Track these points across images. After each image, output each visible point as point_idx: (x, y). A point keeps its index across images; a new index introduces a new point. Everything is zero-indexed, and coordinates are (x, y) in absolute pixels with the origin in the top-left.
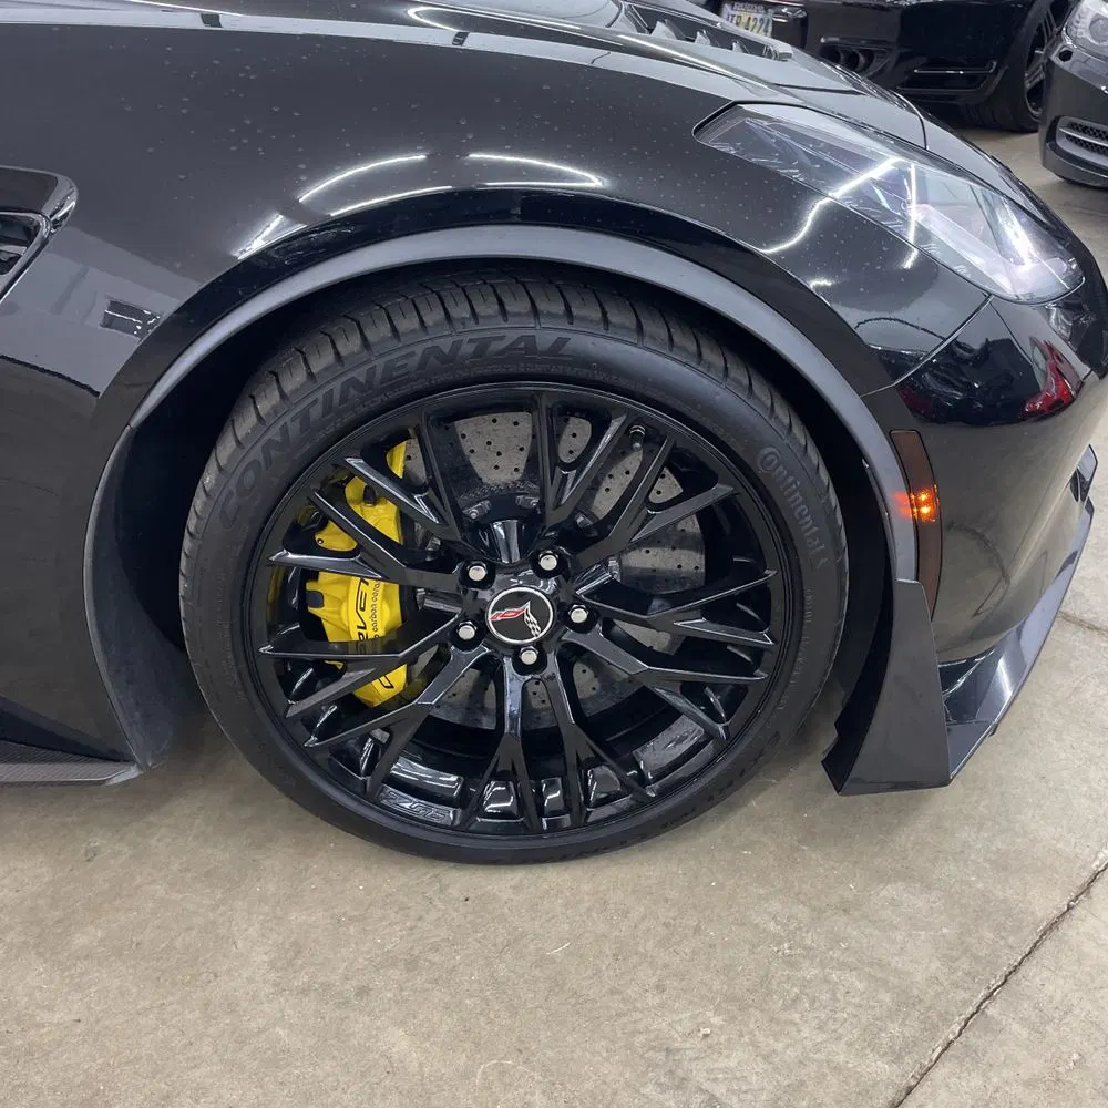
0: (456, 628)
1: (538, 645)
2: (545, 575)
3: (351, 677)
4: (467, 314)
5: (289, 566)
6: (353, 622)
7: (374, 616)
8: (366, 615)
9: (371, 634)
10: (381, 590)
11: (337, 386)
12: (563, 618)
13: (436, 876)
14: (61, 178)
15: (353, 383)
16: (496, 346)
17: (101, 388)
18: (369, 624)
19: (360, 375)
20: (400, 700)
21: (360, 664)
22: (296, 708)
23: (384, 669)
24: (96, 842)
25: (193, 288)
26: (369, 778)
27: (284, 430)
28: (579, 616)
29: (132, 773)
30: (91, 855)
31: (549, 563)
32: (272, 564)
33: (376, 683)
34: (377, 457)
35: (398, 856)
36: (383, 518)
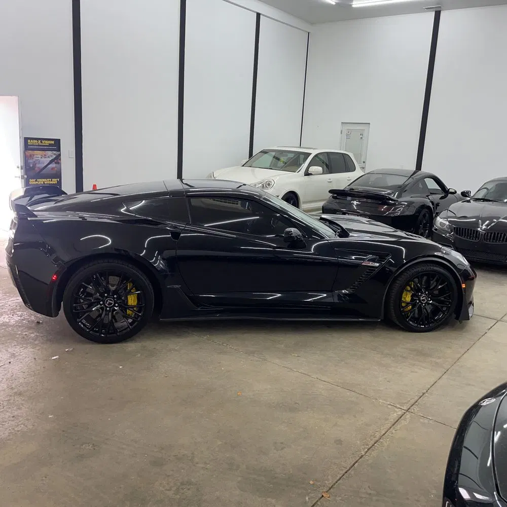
2: (426, 294)
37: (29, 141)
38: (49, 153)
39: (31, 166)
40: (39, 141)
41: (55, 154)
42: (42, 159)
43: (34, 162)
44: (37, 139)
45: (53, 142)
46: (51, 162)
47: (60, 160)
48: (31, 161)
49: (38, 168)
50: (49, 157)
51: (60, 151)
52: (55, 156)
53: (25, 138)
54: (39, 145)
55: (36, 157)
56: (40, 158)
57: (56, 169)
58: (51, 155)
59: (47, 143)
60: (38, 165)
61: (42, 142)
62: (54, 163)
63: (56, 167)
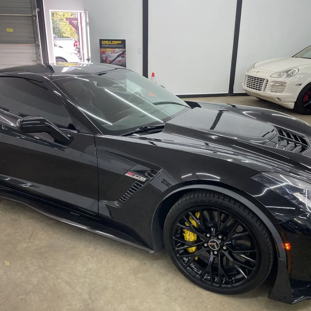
0: (204, 243)
1: (217, 251)
2: (219, 239)
3: (186, 246)
4: (208, 196)
5: (179, 226)
6: (188, 238)
7: (191, 238)
8: (190, 237)
9: (190, 241)
10: (192, 234)
11: (189, 202)
12: (221, 247)
13: (194, 287)
14: (162, 168)
15: (191, 202)
16: (212, 202)
17: (163, 192)
18: (190, 238)
19: (192, 201)
20: (193, 253)
21: (187, 245)
22: (177, 249)
23: (192, 247)
24: (146, 262)
25: (177, 183)
26: (186, 265)
27: (181, 206)
28: (225, 248)
29: (153, 252)
30: (145, 264)
31: (220, 237)
32: (177, 225)
33: (190, 248)
34: (194, 214)
35: (189, 281)
36: (194, 223)
37: (103, 42)
38: (117, 50)
39: (104, 59)
40: (110, 42)
41: (121, 51)
42: (112, 54)
43: (106, 56)
44: (109, 40)
45: (120, 42)
46: (118, 56)
47: (125, 54)
48: (104, 56)
49: (109, 60)
50: (117, 53)
51: (125, 48)
52: (121, 52)
53: (100, 40)
54: (110, 45)
55: (107, 53)
56: (110, 54)
57: (122, 61)
58: (119, 51)
59: (116, 42)
60: (108, 59)
61: (112, 42)
62: (120, 57)
63: (122, 60)
